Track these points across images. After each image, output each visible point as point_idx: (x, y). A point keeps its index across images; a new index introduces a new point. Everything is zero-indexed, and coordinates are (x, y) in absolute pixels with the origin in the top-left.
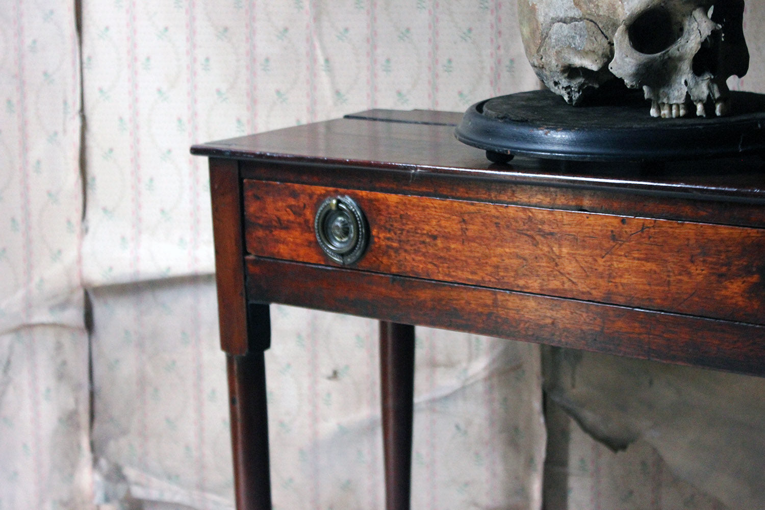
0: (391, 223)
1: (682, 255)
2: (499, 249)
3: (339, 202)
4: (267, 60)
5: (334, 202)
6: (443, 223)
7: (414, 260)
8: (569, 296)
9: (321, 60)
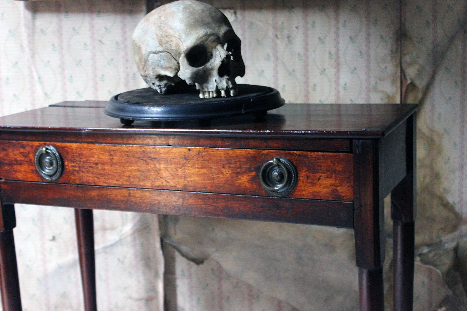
0: (74, 158)
1: (219, 164)
2: (130, 167)
3: (47, 149)
4: (8, 79)
5: (44, 149)
6: (101, 156)
7: (87, 176)
8: (165, 189)
9: (36, 77)
